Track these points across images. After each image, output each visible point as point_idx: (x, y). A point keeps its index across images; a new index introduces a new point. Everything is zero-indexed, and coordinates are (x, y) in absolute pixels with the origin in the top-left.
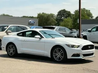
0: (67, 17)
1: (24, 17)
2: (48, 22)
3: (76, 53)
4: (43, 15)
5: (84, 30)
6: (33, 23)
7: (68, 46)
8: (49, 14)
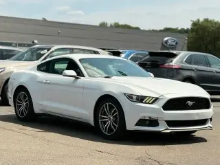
3: (147, 115)
4: (206, 24)
7: (130, 97)
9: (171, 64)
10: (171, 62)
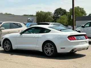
0: (63, 14)
1: (25, 15)
2: (46, 19)
4: (41, 13)
5: (78, 26)
6: (32, 20)
8: (47, 12)
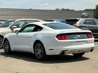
9: (76, 25)
10: (76, 24)
